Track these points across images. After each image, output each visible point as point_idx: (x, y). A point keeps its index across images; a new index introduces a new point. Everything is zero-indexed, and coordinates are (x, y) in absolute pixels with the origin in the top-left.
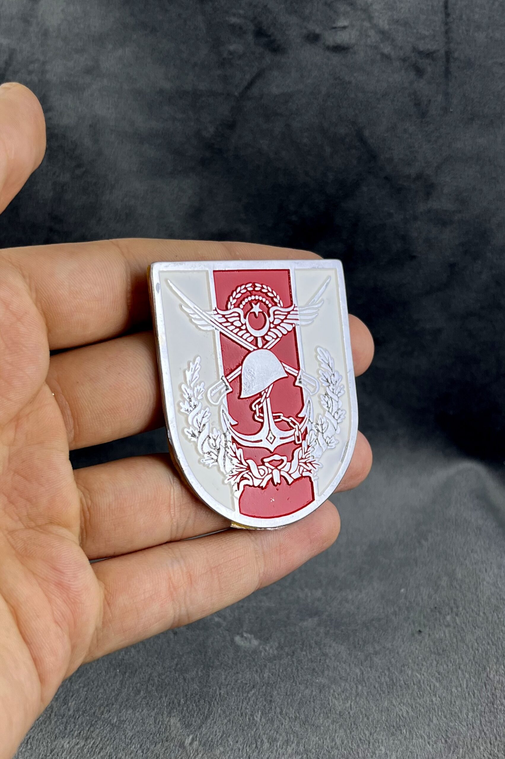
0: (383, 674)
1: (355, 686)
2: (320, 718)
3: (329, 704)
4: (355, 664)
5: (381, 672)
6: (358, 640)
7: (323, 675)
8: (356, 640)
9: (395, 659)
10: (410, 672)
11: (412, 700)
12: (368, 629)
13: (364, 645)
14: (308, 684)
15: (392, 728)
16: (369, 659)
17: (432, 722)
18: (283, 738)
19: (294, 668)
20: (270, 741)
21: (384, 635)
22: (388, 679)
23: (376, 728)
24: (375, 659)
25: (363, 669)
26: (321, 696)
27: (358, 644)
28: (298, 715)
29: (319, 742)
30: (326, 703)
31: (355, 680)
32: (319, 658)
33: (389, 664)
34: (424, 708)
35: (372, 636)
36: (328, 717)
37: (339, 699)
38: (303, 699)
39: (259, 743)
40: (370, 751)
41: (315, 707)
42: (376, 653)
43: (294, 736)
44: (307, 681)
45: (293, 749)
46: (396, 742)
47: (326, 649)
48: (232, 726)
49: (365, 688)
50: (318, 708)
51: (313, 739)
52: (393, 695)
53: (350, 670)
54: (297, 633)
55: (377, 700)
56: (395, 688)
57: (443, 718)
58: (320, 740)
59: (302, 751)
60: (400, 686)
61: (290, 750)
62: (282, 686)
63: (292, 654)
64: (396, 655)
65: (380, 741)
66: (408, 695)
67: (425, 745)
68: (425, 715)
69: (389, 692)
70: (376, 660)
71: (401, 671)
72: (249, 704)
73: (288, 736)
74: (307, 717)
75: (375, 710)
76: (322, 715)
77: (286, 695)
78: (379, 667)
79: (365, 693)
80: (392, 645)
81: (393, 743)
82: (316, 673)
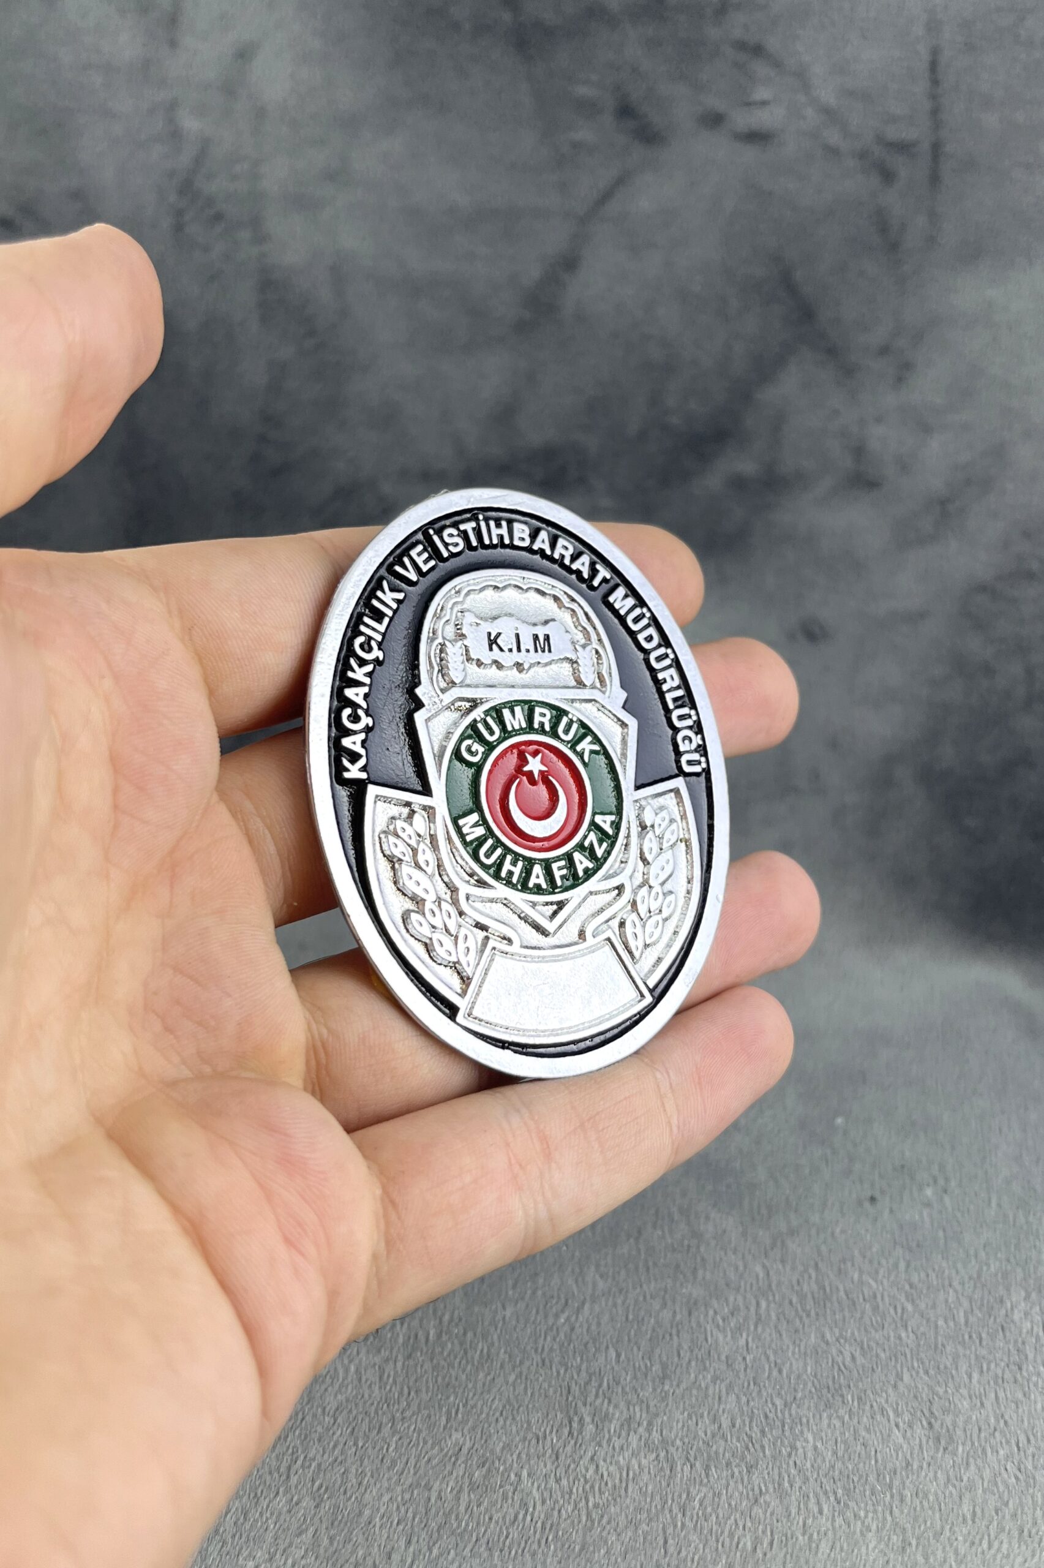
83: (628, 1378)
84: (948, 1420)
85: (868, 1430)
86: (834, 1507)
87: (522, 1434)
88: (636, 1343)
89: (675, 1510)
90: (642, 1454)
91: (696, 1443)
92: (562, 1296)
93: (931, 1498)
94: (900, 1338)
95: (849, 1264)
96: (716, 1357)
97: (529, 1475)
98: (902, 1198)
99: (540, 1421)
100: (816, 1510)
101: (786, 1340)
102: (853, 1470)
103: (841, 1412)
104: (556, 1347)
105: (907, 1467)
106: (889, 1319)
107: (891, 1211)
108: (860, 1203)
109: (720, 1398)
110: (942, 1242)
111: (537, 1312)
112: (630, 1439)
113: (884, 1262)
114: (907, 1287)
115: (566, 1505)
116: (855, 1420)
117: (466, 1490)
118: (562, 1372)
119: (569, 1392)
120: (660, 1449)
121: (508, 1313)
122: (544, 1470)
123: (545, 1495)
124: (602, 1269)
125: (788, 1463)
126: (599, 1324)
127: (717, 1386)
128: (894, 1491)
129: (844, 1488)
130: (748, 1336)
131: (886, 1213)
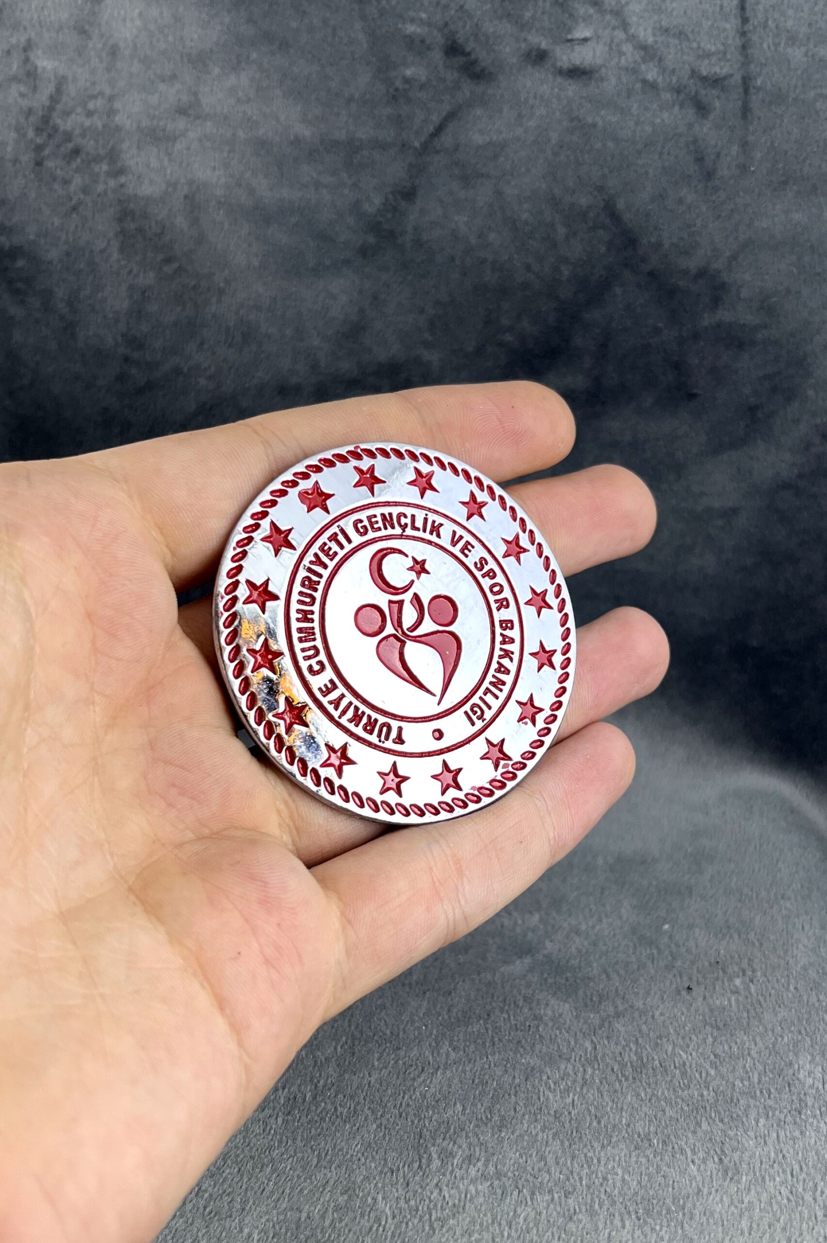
0: (627, 1049)
1: (581, 1069)
2: (524, 1121)
3: (539, 1099)
4: (584, 1033)
5: (624, 1046)
6: (592, 995)
7: (533, 1051)
8: (589, 994)
9: (647, 1026)
10: (670, 1048)
11: (671, 1091)
12: (608, 976)
13: (600, 1003)
14: (509, 1065)
15: (636, 1136)
16: (606, 1024)
17: (700, 1127)
18: (463, 1151)
19: (488, 1040)
20: (442, 1156)
21: (633, 986)
22: (634, 1058)
23: (611, 1137)
24: (616, 1025)
25: (595, 1040)
26: (528, 1086)
27: (591, 1000)
28: (489, 1116)
29: (521, 1160)
30: (535, 1097)
31: (583, 1059)
32: (528, 1024)
33: (637, 1033)
34: (688, 1105)
35: (614, 988)
36: (536, 1121)
37: (555, 1090)
38: (499, 1091)
39: (424, 1161)
40: (600, 1175)
41: (516, 1103)
42: (618, 1015)
43: (480, 1150)
44: (508, 1061)
45: (479, 1169)
46: (640, 1159)
47: (540, 1010)
48: (385, 1134)
49: (597, 1072)
50: (521, 1104)
51: (512, 1155)
52: (641, 1082)
53: (576, 1043)
54: (497, 984)
55: (616, 1091)
56: (644, 1071)
57: (719, 1123)
58: (522, 1157)
59: (491, 1174)
60: (653, 1069)
61: (473, 1172)
62: (467, 1069)
63: (486, 1017)
64: (650, 1020)
65: (617, 1158)
66: (665, 1084)
67: (688, 1165)
68: (689, 1116)
69: (634, 1078)
70: (618, 1026)
71: (657, 1044)
72: (413, 1098)
73: (472, 1149)
74: (503, 1118)
75: (612, 1108)
76: (527, 1117)
77: (473, 1083)
78: (621, 1038)
79: (597, 1081)
80: (644, 1004)
81: (636, 1162)
82: (522, 1047)
83: (472, 1125)
84: (736, 1156)
85: (669, 1167)
86: (634, 1223)
87: (379, 1169)
88: (480, 1100)
89: (504, 1223)
90: (479, 1181)
91: (524, 1175)
92: (420, 1065)
93: (716, 1216)
94: (702, 1096)
95: (665, 1040)
96: (546, 1112)
97: (383, 1198)
98: (715, 988)
99: (395, 1159)
100: (619, 1224)
101: (607, 1099)
102: (653, 1195)
103: (648, 1152)
104: (411, 1104)
105: (698, 1193)
106: (694, 1082)
107: (704, 998)
108: (678, 992)
109: (547, 1142)
110: (745, 1022)
111: (398, 1078)
112: (469, 1170)
113: (694, 1037)
114: (712, 1057)
115: (413, 1219)
116: (659, 1158)
117: (330, 1211)
118: (416, 1122)
119: (421, 1137)
120: (494, 1178)
121: (373, 1079)
122: (396, 1195)
123: (396, 1211)
124: (455, 1043)
125: (600, 1191)
126: (450, 1086)
127: (545, 1134)
128: (686, 1211)
129: (645, 1209)
130: (574, 1095)
131: (701, 999)
